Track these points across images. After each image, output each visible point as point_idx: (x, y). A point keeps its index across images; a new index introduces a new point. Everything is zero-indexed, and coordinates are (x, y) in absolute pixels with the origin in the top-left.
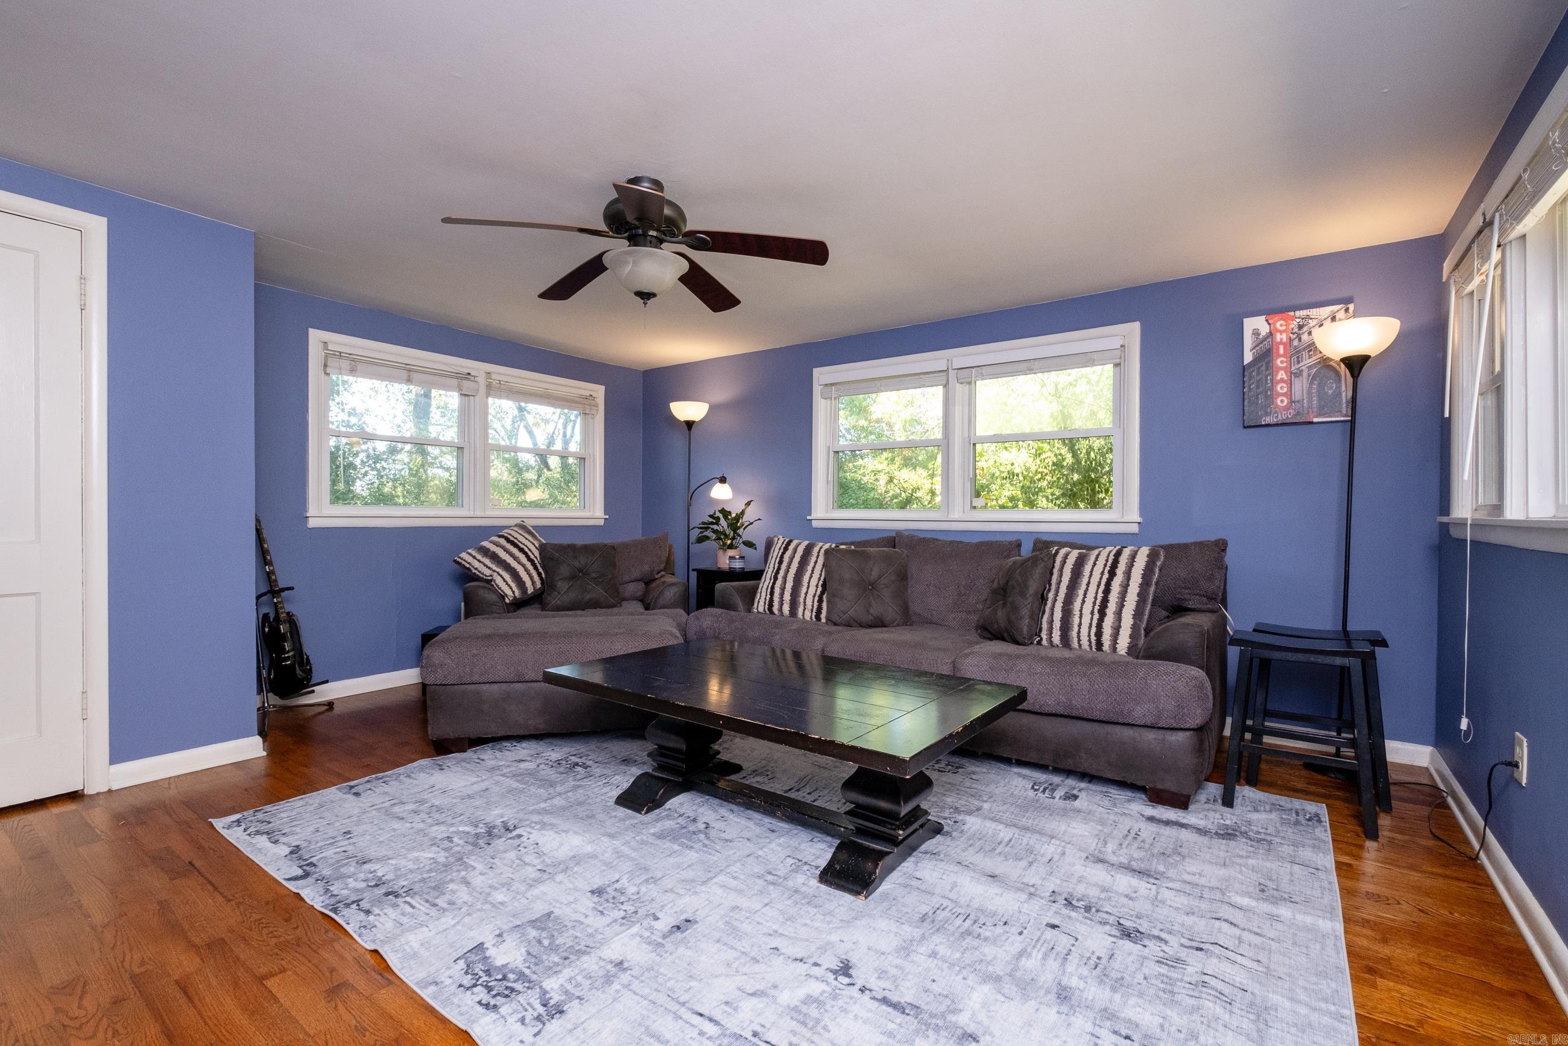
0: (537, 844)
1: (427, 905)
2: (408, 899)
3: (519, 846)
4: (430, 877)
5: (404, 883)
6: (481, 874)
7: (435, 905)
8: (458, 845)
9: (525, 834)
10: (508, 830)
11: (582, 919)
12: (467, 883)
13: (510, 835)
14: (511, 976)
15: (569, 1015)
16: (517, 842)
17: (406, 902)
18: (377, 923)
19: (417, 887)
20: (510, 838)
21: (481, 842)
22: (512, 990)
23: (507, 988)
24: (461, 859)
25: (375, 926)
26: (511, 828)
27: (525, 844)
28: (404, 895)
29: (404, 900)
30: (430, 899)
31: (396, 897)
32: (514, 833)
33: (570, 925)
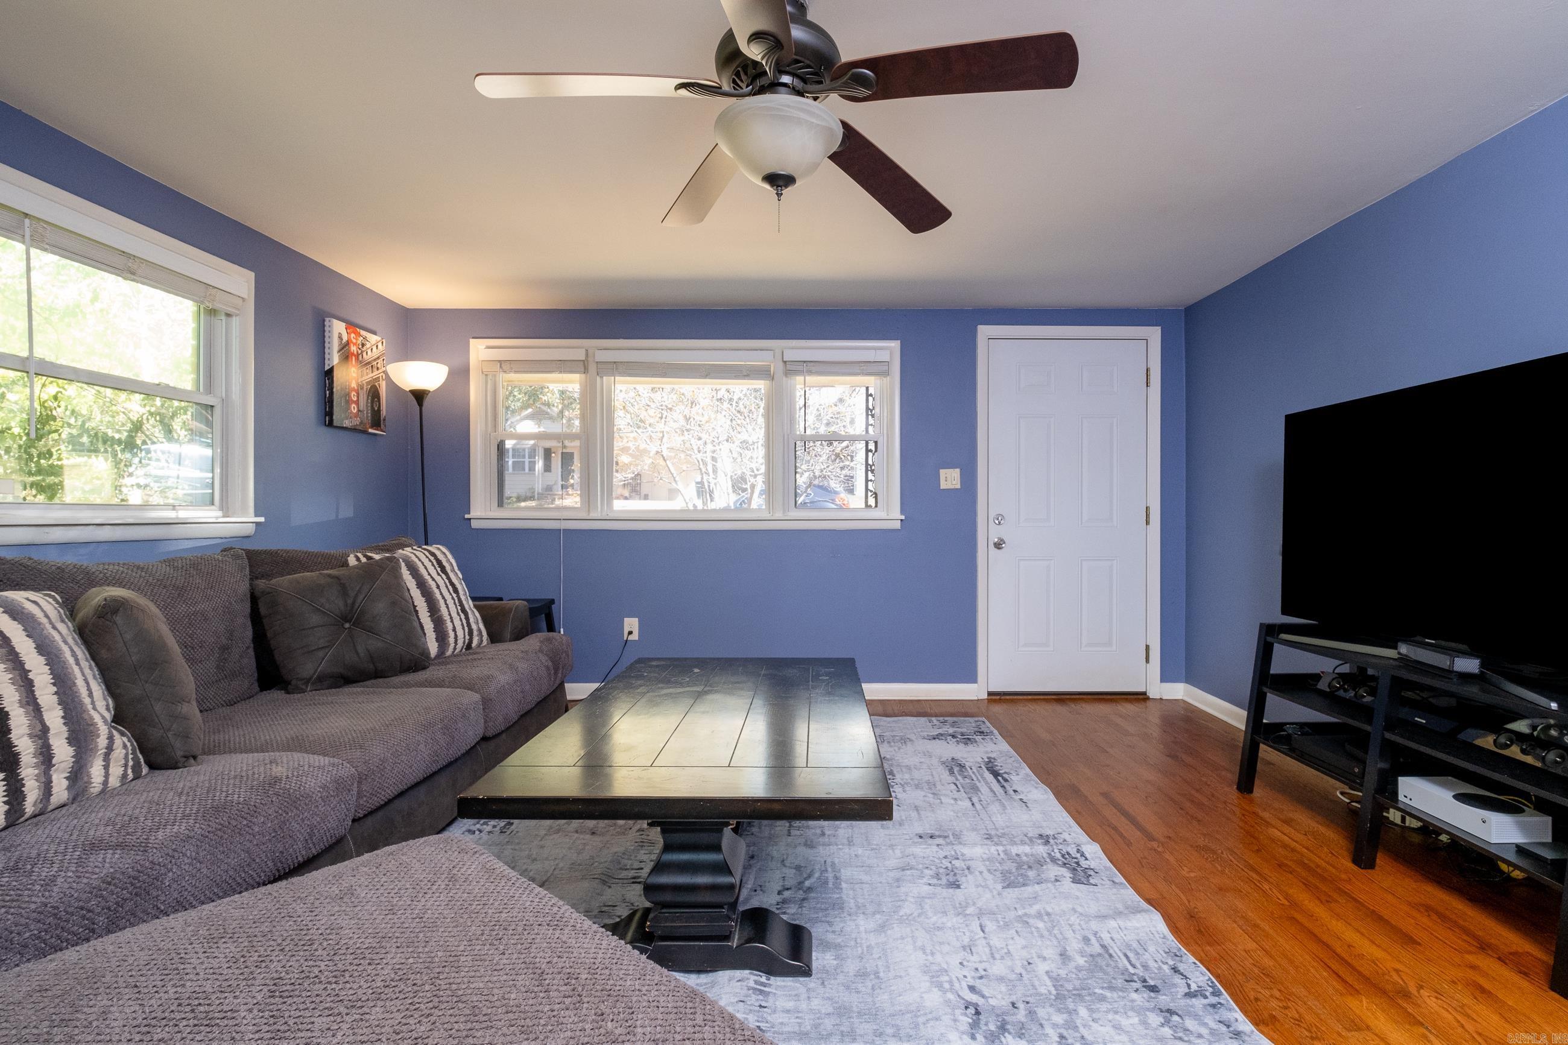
0: (961, 963)
1: (1111, 951)
2: (1132, 970)
3: (981, 978)
4: (1102, 988)
5: (1134, 996)
6: (1045, 959)
7: (1103, 946)
8: (1055, 1026)
9: (964, 985)
10: (978, 1013)
11: (985, 872)
12: (1064, 956)
13: (980, 1001)
14: (1060, 863)
15: (1037, 832)
16: (978, 984)
17: (1134, 967)
18: (1164, 955)
19: (1119, 982)
20: (983, 996)
21: (1021, 1015)
22: (1063, 856)
23: (1066, 859)
24: (1058, 997)
25: (1166, 953)
26: (972, 1010)
27: (973, 974)
28: (1135, 978)
29: (1136, 971)
30: (1107, 956)
31: (1145, 981)
32: (973, 998)
33: (998, 874)
